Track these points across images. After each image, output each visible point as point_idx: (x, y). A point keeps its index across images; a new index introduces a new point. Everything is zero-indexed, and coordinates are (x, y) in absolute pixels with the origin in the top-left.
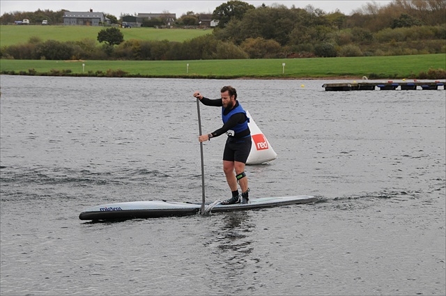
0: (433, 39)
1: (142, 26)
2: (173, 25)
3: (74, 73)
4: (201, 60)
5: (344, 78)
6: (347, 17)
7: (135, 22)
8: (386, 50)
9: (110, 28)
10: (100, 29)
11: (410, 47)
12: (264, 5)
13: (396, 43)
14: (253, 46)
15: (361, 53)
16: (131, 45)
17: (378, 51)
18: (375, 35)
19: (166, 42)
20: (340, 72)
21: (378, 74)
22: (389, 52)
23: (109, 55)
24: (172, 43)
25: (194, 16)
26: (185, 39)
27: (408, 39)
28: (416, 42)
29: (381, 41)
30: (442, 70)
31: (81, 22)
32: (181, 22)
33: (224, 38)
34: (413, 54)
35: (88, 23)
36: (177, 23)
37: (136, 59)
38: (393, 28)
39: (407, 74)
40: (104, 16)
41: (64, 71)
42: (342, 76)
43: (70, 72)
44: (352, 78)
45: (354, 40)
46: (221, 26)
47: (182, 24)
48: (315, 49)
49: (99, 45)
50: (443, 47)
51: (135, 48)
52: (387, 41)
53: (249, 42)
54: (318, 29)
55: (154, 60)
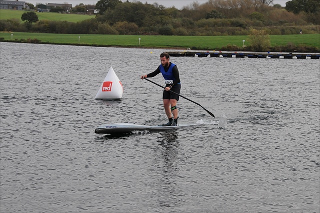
0: (230, 27)
1: (50, 11)
2: (70, 11)
3: (6, 39)
4: (88, 35)
5: (176, 49)
6: (179, 11)
7: (46, 8)
8: (202, 32)
9: (29, 12)
10: (22, 12)
11: (216, 31)
12: (128, 1)
13: (208, 28)
14: (121, 27)
15: (187, 33)
16: (43, 23)
17: (197, 32)
18: (196, 22)
19: (66, 22)
20: (174, 45)
21: (197, 47)
22: (203, 34)
23: (29, 29)
24: (69, 23)
25: (84, 6)
26: (78, 21)
27: (216, 26)
28: (220, 28)
29: (199, 26)
30: (235, 45)
31: (11, 7)
33: (103, 21)
34: (218, 35)
35: (15, 8)
36: (73, 10)
37: (46, 33)
38: (207, 18)
40: (26, 4)
42: (175, 47)
43: (3, 39)
44: (182, 49)
45: (183, 26)
46: (101, 13)
47: (76, 11)
48: (159, 30)
49: (22, 22)
50: (236, 32)
51: (46, 26)
52: (203, 26)
53: (118, 24)
54: (161, 18)
55: (57, 33)
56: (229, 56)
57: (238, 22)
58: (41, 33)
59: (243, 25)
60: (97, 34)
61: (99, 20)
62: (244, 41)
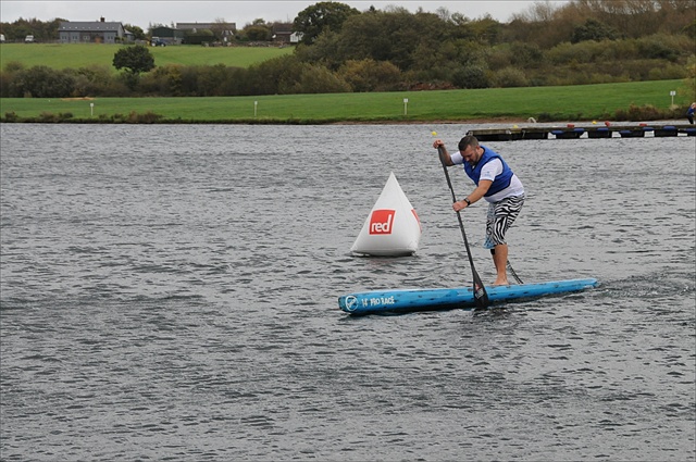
0: (637, 59)
1: (183, 43)
2: (232, 41)
3: (78, 117)
4: (276, 96)
5: (500, 121)
6: (502, 25)
7: (172, 36)
8: (564, 76)
9: (133, 46)
10: (116, 48)
11: (600, 71)
12: (372, 8)
13: (579, 66)
14: (358, 73)
15: (526, 81)
16: (167, 73)
17: (551, 78)
18: (546, 53)
19: (221, 67)
20: (494, 112)
21: (552, 113)
22: (568, 80)
23: (132, 88)
24: (230, 68)
25: (265, 26)
26: (251, 63)
27: (598, 58)
28: (609, 63)
29: (556, 62)
30: (651, 106)
31: (87, 38)
32: (245, 36)
33: (314, 60)
34: (605, 82)
35: (98, 40)
36: (237, 38)
37: (174, 96)
38: (575, 41)
39: (597, 113)
40: (123, 28)
41: (61, 115)
42: (497, 117)
43: (71, 116)
44: (512, 121)
45: (513, 62)
46: (306, 41)
47: (245, 39)
48: (454, 76)
49: (115, 73)
50: (653, 71)
51: (173, 78)
52: (564, 62)
53: (351, 66)
54: (458, 45)
55: (202, 96)
56: (639, 133)
57: (655, 47)
58: (162, 98)
59: (669, 53)
60: (298, 92)
61: (305, 58)
62: (673, 93)
